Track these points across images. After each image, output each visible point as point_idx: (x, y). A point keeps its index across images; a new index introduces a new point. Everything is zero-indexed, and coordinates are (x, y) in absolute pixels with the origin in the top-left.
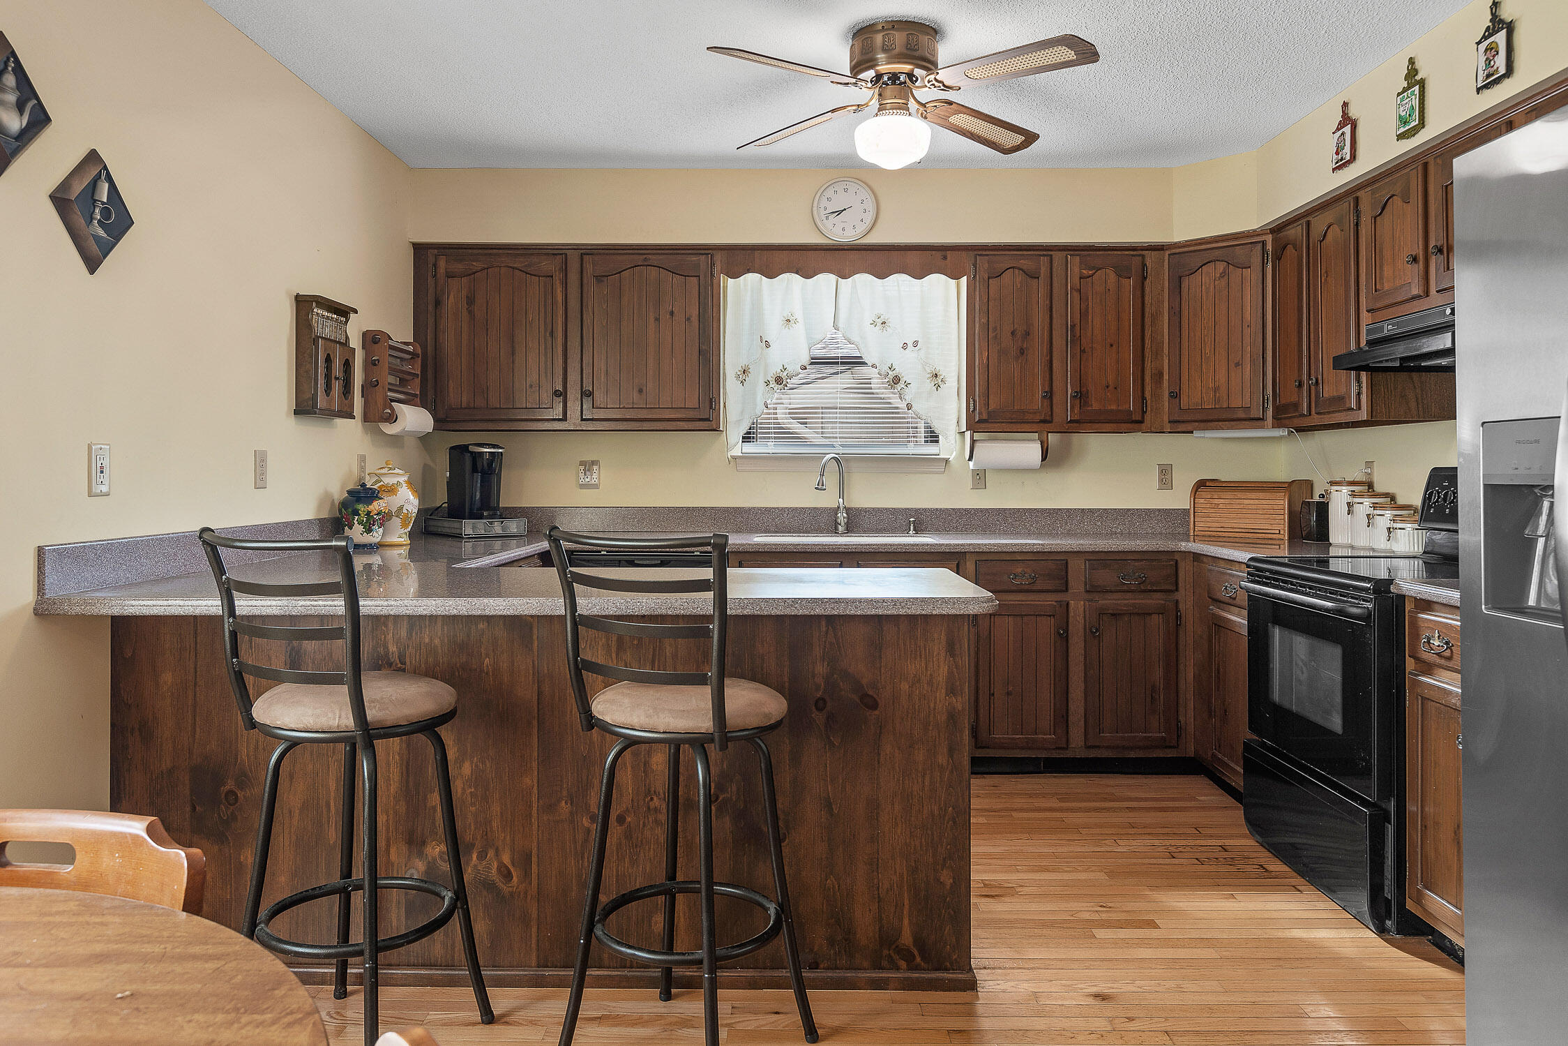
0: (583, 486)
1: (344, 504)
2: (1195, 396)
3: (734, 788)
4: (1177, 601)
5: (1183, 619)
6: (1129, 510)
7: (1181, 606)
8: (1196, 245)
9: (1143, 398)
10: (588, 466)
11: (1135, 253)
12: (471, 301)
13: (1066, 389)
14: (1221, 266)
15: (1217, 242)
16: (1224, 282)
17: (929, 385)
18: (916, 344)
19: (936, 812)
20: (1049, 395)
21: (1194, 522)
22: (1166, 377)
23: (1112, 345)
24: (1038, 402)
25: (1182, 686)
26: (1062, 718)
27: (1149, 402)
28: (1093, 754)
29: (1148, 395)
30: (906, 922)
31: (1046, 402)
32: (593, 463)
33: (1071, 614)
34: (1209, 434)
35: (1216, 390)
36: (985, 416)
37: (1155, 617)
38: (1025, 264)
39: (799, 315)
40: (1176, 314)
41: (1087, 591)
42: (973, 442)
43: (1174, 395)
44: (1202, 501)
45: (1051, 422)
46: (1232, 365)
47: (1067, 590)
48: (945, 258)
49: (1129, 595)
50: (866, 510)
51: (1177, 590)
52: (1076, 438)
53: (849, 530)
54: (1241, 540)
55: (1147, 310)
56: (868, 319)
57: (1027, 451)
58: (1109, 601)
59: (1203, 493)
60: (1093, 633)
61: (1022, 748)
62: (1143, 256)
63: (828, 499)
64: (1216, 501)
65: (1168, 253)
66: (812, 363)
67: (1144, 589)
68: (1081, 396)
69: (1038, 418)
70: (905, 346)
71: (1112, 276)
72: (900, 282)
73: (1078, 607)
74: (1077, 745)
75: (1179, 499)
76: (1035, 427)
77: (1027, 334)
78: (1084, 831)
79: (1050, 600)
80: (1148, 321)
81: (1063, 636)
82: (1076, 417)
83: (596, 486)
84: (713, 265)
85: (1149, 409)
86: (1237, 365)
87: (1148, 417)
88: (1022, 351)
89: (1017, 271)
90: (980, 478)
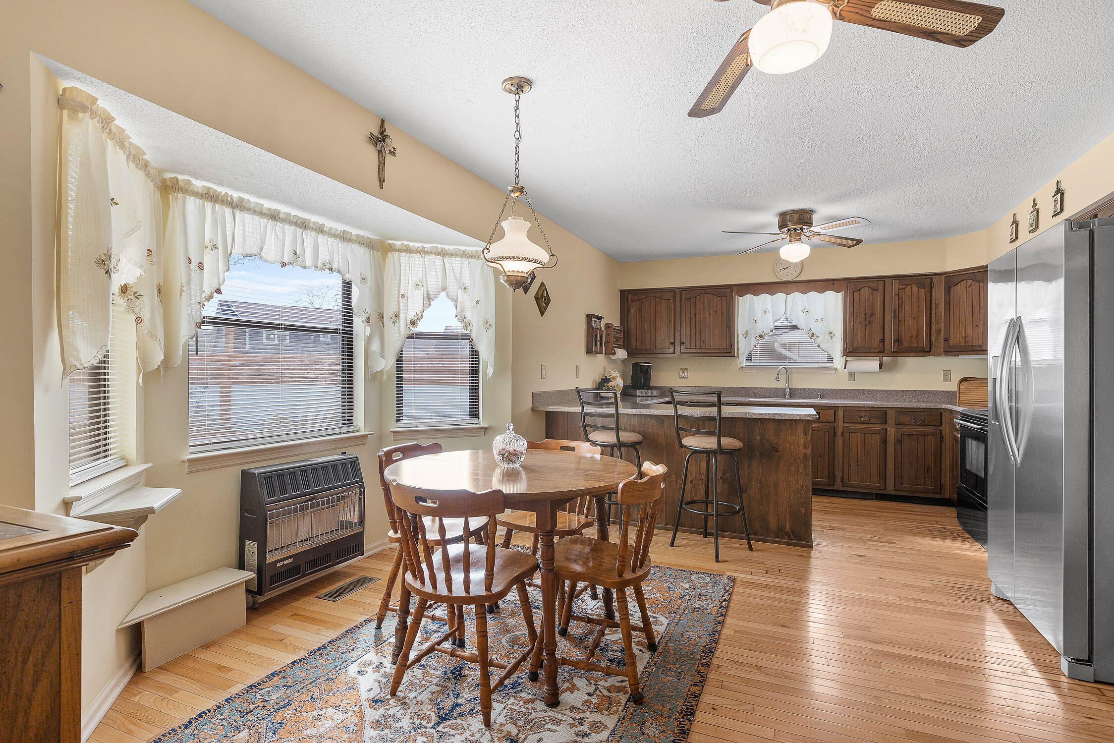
0: (681, 378)
1: (600, 383)
2: (954, 340)
4: (941, 430)
5: (944, 437)
6: (927, 391)
7: (943, 432)
8: (958, 272)
9: (931, 341)
10: (684, 370)
11: (927, 277)
12: (640, 311)
13: (890, 338)
14: (969, 282)
15: (968, 271)
16: (971, 289)
17: (828, 337)
18: (822, 320)
20: (883, 341)
21: (959, 397)
22: (943, 332)
23: (914, 318)
24: (877, 344)
25: (943, 468)
26: (883, 477)
27: (933, 343)
28: (898, 493)
29: (933, 340)
31: (881, 343)
32: (685, 369)
33: (888, 433)
34: (966, 357)
35: (966, 337)
36: (851, 350)
37: (930, 437)
38: (870, 284)
39: (770, 309)
40: (948, 304)
41: (896, 424)
42: (846, 361)
43: (946, 340)
44: (963, 387)
45: (884, 352)
46: (974, 326)
47: (886, 423)
48: (834, 284)
49: (916, 427)
50: (798, 389)
51: (941, 425)
52: (900, 359)
53: (791, 397)
54: (982, 405)
55: (933, 302)
56: (800, 310)
57: (872, 364)
58: (906, 429)
59: (964, 384)
60: (899, 442)
61: (863, 488)
62: (931, 279)
63: (782, 384)
64: (970, 387)
65: (945, 276)
66: (776, 329)
67: (923, 424)
68: (898, 341)
69: (877, 350)
70: (817, 321)
71: (915, 288)
72: (813, 295)
73: (892, 432)
74: (890, 489)
75: (952, 386)
76: (876, 354)
77: (872, 315)
79: (879, 427)
80: (933, 307)
81: (885, 442)
82: (896, 350)
83: (686, 378)
84: (733, 292)
85: (933, 346)
86: (977, 326)
87: (933, 350)
88: (870, 322)
89: (867, 288)
90: (852, 376)
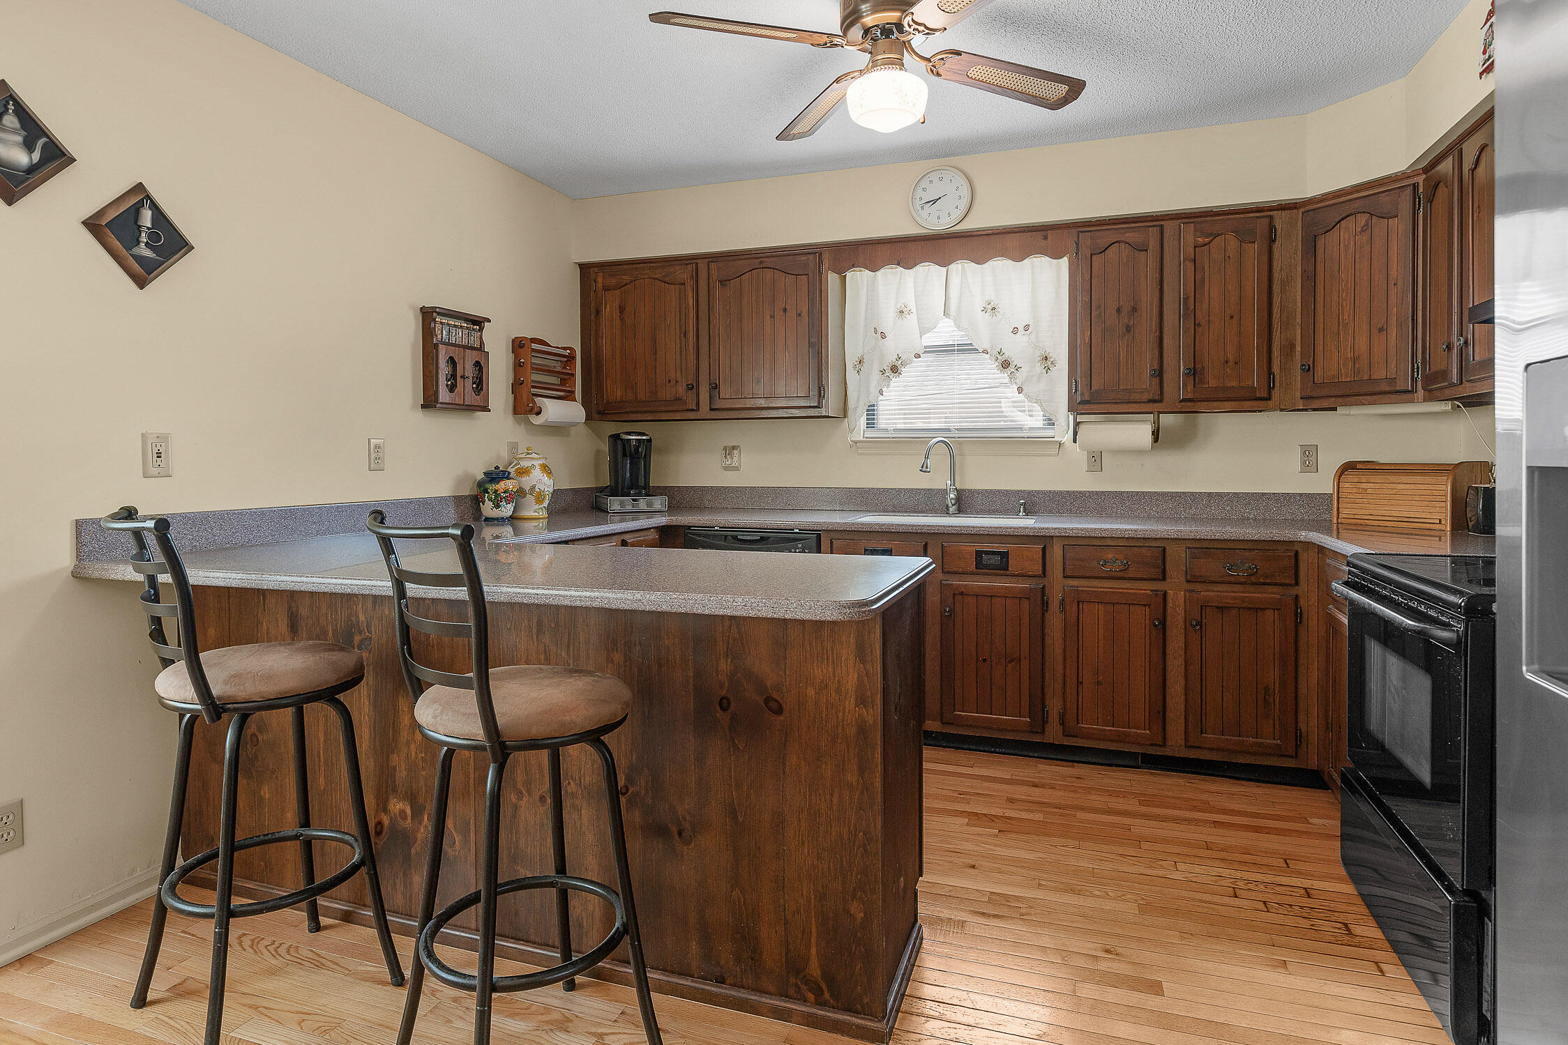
0: (726, 468)
1: (480, 484)
2: (1331, 365)
3: (643, 782)
4: (1297, 596)
5: (1305, 617)
6: (1264, 494)
7: (1302, 602)
8: (1334, 197)
9: (1270, 372)
10: (729, 451)
11: (1262, 214)
12: (622, 309)
13: (1177, 366)
14: (1362, 219)
15: (1358, 191)
16: (1365, 238)
17: (1039, 368)
18: (1027, 328)
19: (846, 836)
20: (1159, 373)
21: (1338, 508)
22: (1298, 348)
23: (1232, 317)
24: (1145, 381)
25: (1303, 690)
26: (1160, 713)
27: (1277, 377)
28: (1193, 754)
29: (1276, 369)
30: (814, 951)
31: (1156, 381)
32: (734, 448)
33: (1170, 605)
34: (1355, 411)
35: (1355, 360)
36: (1087, 398)
37: (1269, 613)
38: (1129, 236)
39: (912, 306)
40: (1310, 279)
41: (1188, 581)
42: (1077, 424)
43: (1308, 369)
44: (1347, 485)
45: (1161, 401)
46: (1374, 331)
47: (1164, 579)
48: (1046, 238)
49: (1236, 588)
50: (978, 492)
51: (1297, 583)
52: (1202, 418)
53: (960, 511)
54: (1392, 530)
55: (1276, 275)
56: (979, 305)
57: (1138, 432)
58: (1211, 593)
59: (1350, 477)
60: (1196, 625)
61: (1112, 741)
62: (1271, 217)
63: (938, 480)
64: (1364, 486)
65: (1302, 210)
66: (925, 352)
67: (1255, 580)
68: (1194, 373)
69: (1146, 397)
70: (1015, 331)
71: (1233, 243)
72: (1001, 266)
73: (1177, 597)
74: (1176, 745)
75: (1322, 483)
76: (1145, 407)
77: (1134, 309)
78: (1144, 845)
79: (1146, 588)
80: (1276, 288)
81: (1161, 625)
82: (1189, 396)
83: (737, 469)
84: (821, 262)
85: (1277, 384)
86: (1381, 330)
87: (1276, 394)
88: (1128, 329)
89: (1123, 245)
90: (1096, 459)
